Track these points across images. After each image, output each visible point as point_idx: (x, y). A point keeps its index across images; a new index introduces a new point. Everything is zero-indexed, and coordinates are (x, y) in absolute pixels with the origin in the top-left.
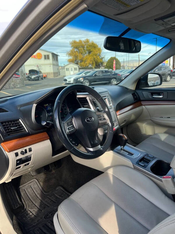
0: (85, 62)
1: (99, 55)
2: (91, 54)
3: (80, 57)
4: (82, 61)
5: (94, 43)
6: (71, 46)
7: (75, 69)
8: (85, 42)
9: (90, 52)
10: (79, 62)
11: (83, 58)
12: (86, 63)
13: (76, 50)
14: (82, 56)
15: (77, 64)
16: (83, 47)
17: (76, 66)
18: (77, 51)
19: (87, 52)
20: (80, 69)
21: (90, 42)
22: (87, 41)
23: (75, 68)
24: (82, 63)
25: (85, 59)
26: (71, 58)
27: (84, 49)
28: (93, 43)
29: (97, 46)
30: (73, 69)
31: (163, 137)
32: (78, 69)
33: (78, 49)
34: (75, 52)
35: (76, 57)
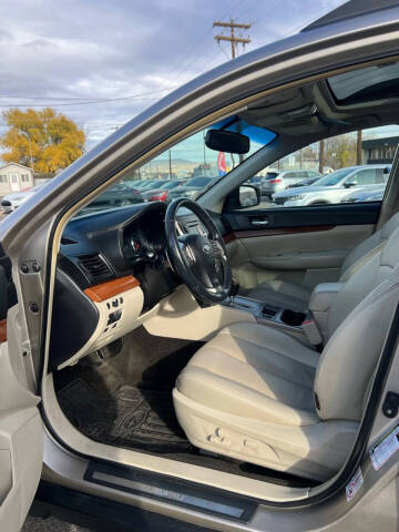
0: (47, 161)
1: (80, 147)
2: (59, 145)
3: (33, 148)
4: (38, 159)
5: (67, 118)
6: (6, 122)
7: (24, 178)
8: (43, 116)
9: (57, 140)
10: (31, 161)
11: (40, 152)
12: (49, 163)
13: (20, 133)
14: (37, 147)
15: (27, 165)
16: (39, 126)
17: (26, 171)
18: (24, 136)
19: (50, 138)
20: (35, 177)
21: (57, 116)
22: (50, 113)
23: (23, 176)
24: (41, 164)
25: (46, 154)
26: (9, 151)
27: (43, 133)
28: (63, 120)
29: (75, 126)
30: (19, 178)
31: (276, 285)
32: (30, 177)
33: (26, 131)
34: (19, 138)
35: (23, 150)
